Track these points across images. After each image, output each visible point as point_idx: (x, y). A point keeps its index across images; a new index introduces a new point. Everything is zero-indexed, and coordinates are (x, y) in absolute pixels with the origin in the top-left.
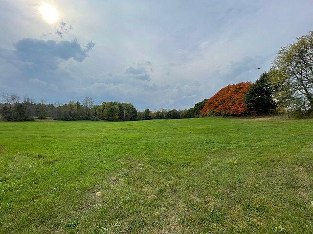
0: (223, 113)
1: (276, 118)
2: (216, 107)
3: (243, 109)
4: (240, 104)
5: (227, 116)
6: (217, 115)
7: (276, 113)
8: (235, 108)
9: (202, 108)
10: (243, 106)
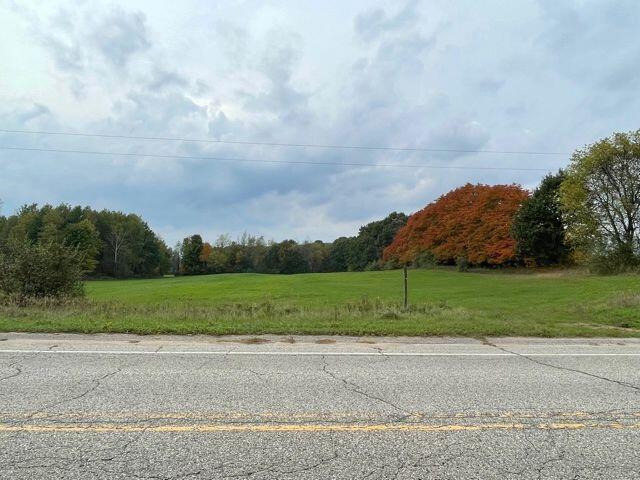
0: (460, 259)
1: (571, 274)
2: (438, 243)
3: (508, 252)
4: (501, 238)
5: (470, 266)
6: (439, 264)
7: (570, 264)
8: (490, 249)
9: (388, 240)
10: (507, 246)
